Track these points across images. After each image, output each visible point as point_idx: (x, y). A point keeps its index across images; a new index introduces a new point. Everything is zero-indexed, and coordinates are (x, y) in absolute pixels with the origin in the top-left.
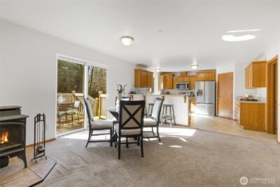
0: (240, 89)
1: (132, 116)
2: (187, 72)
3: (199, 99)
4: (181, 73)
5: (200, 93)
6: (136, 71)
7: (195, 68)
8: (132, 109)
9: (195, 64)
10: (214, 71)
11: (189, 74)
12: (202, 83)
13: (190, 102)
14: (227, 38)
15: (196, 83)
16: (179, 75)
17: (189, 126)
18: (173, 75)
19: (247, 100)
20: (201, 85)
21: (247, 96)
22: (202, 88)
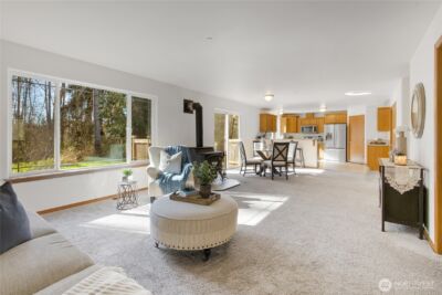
0: (371, 133)
1: (280, 153)
2: (313, 114)
3: (328, 143)
4: (307, 114)
5: (329, 136)
6: (261, 116)
7: (323, 110)
8: (281, 148)
9: (323, 106)
10: (345, 113)
11: (316, 116)
12: (332, 126)
13: (319, 147)
14: (349, 94)
15: (325, 126)
16: (304, 117)
17: (318, 167)
18: (297, 116)
19: (376, 143)
20: (331, 129)
21: (376, 139)
22: (331, 131)
